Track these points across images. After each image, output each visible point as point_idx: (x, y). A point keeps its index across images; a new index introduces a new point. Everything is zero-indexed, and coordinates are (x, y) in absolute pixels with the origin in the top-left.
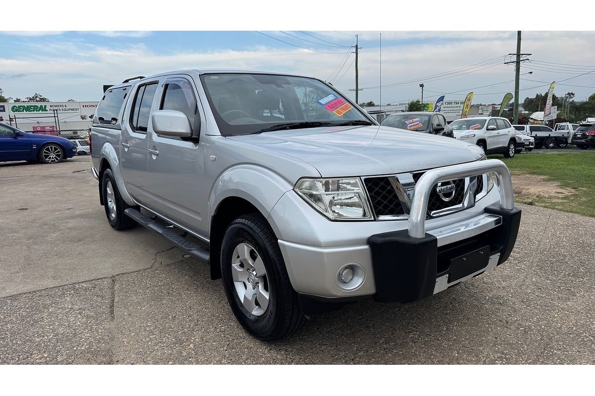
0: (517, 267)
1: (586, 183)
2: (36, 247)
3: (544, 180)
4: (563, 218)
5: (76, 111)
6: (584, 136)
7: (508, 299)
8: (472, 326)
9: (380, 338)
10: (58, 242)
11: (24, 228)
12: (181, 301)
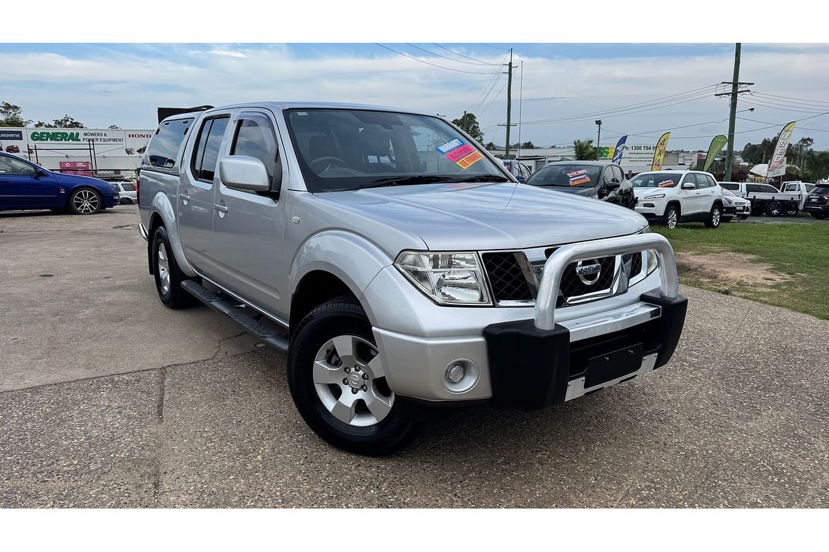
0: (691, 376)
1: (807, 267)
2: (64, 326)
3: (752, 261)
4: (766, 313)
5: (120, 143)
6: (821, 201)
7: (671, 416)
8: (620, 447)
9: (499, 457)
10: (93, 321)
11: (48, 301)
12: (250, 402)
